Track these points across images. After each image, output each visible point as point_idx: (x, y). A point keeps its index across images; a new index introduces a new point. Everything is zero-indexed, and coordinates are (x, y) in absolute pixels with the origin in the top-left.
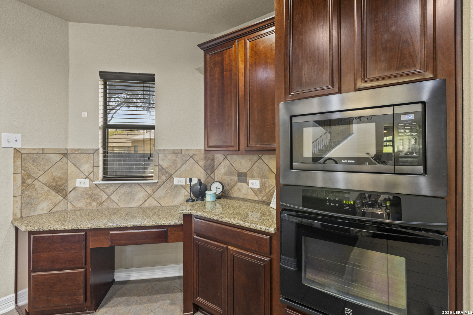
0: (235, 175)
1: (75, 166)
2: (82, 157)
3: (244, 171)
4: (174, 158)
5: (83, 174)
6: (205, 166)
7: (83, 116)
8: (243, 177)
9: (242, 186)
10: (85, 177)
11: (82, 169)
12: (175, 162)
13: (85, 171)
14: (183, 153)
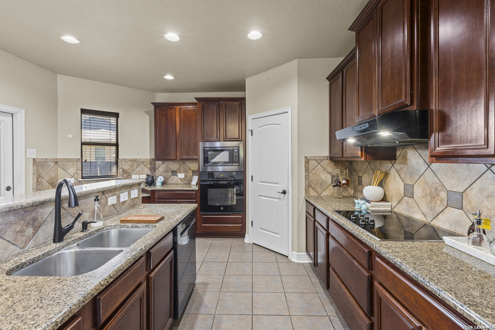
0: (170, 172)
1: (63, 169)
2: (69, 164)
3: (175, 170)
4: (132, 164)
5: (69, 175)
6: (150, 168)
7: (69, 137)
8: (174, 173)
9: (174, 177)
10: (71, 177)
11: (68, 172)
12: (132, 166)
13: (71, 173)
14: (137, 161)
